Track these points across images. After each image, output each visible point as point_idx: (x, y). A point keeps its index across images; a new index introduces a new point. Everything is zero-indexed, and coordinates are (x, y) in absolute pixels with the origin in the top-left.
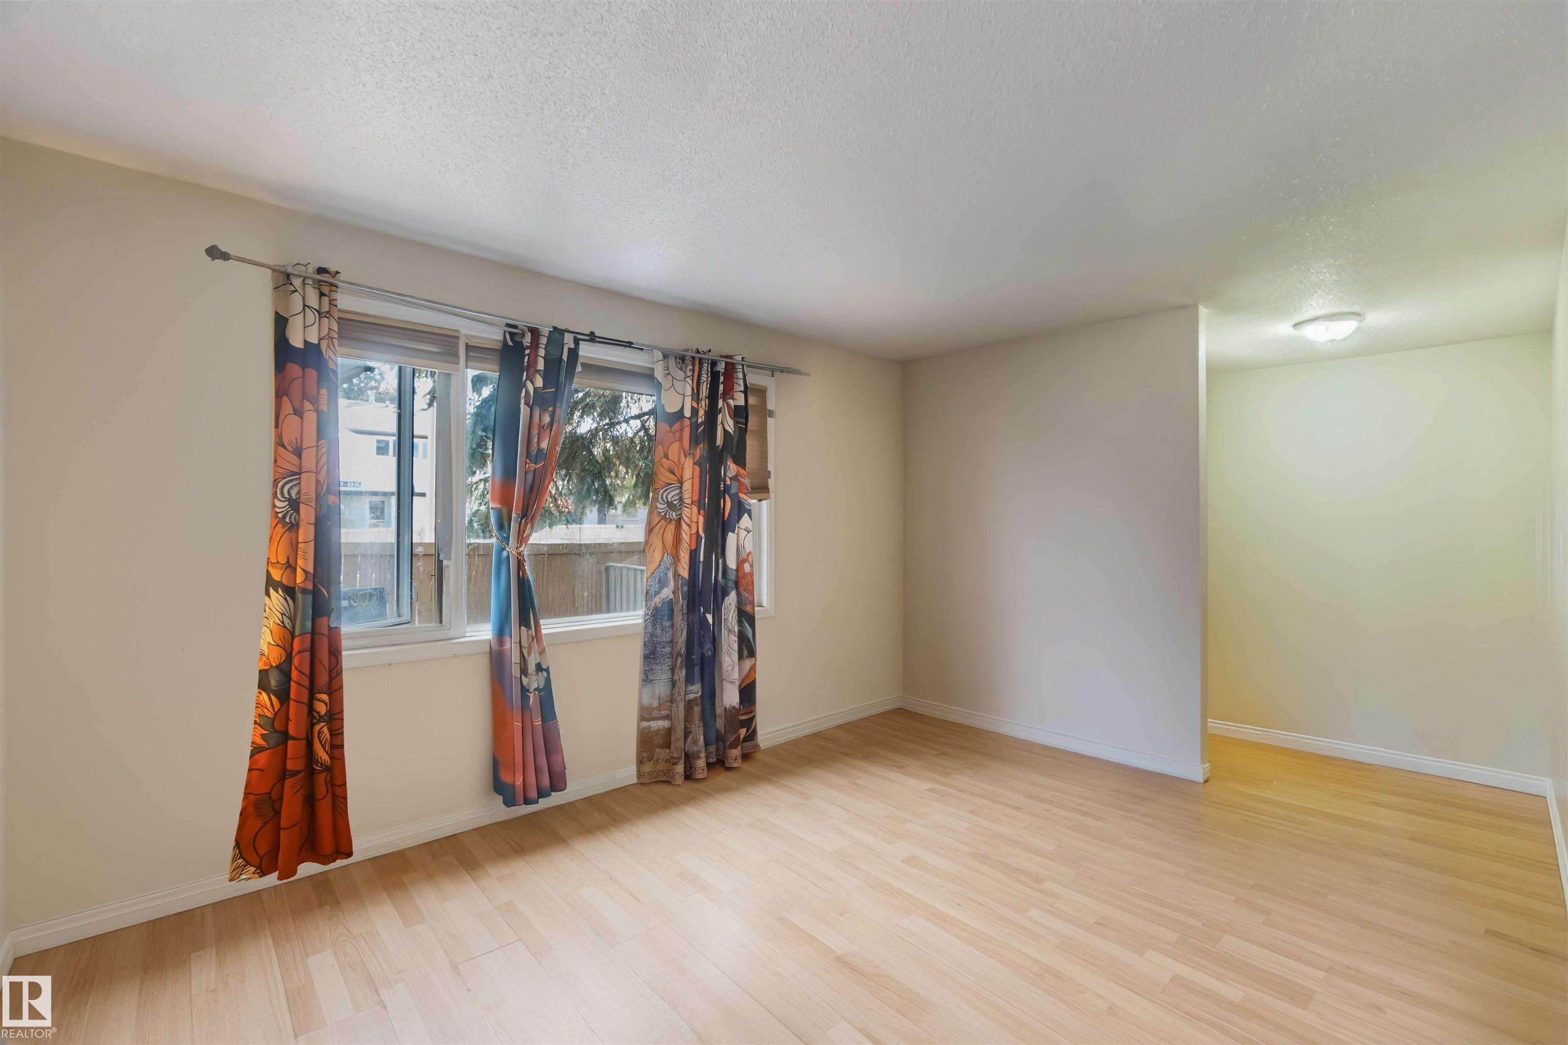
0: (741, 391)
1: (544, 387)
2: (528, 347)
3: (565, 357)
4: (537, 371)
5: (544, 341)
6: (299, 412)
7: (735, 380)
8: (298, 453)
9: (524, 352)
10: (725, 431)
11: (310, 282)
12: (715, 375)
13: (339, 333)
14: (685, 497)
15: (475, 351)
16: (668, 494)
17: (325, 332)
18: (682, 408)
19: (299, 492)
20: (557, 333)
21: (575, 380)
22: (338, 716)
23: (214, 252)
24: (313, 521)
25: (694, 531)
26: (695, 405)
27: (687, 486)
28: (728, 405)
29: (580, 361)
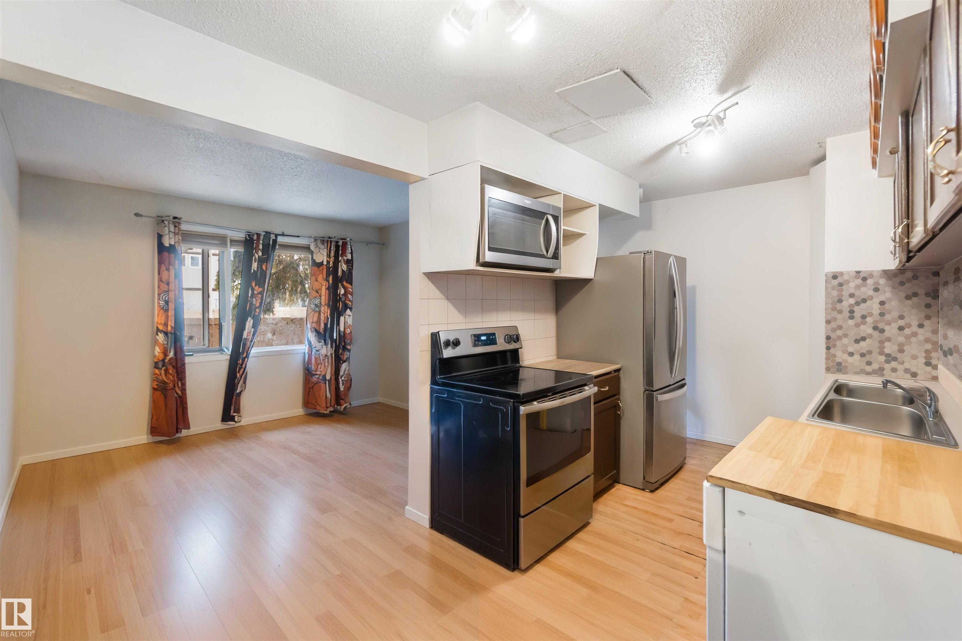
0: (350, 253)
1: (262, 255)
2: (255, 240)
3: (271, 243)
4: (259, 249)
5: (262, 237)
6: (168, 270)
7: (347, 248)
8: (168, 284)
9: (254, 242)
10: (343, 270)
11: (171, 222)
12: (337, 247)
13: (182, 240)
14: (322, 302)
15: (234, 242)
16: (315, 301)
17: (177, 240)
18: (323, 261)
19: (168, 298)
20: (268, 234)
21: (276, 251)
22: (183, 379)
23: (137, 215)
24: (174, 308)
25: (326, 316)
26: (328, 259)
27: (323, 298)
28: (344, 259)
29: (278, 243)
